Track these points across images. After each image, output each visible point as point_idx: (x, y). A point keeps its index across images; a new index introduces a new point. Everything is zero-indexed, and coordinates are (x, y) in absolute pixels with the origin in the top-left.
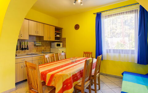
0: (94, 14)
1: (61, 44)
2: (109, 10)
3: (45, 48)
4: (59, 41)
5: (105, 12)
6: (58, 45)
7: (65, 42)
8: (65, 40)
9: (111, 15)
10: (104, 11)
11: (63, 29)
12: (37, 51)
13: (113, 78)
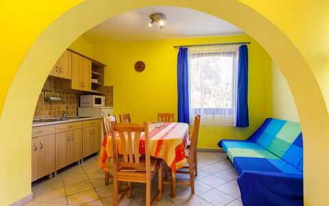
0: (175, 47)
1: (103, 98)
2: (200, 46)
3: (67, 108)
4: (96, 92)
5: (194, 49)
6: (98, 101)
7: (112, 96)
8: (112, 92)
9: (202, 54)
10: (192, 46)
11: (105, 68)
12: (50, 114)
13: (204, 153)
